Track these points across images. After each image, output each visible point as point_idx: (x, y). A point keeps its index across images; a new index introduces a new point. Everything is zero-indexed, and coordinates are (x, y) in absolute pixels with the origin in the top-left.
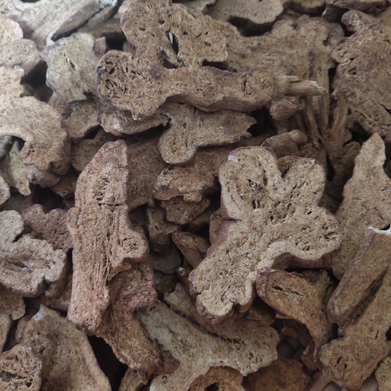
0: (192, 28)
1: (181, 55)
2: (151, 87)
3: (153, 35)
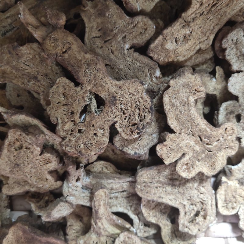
0: (65, 113)
1: (87, 102)
2: (123, 95)
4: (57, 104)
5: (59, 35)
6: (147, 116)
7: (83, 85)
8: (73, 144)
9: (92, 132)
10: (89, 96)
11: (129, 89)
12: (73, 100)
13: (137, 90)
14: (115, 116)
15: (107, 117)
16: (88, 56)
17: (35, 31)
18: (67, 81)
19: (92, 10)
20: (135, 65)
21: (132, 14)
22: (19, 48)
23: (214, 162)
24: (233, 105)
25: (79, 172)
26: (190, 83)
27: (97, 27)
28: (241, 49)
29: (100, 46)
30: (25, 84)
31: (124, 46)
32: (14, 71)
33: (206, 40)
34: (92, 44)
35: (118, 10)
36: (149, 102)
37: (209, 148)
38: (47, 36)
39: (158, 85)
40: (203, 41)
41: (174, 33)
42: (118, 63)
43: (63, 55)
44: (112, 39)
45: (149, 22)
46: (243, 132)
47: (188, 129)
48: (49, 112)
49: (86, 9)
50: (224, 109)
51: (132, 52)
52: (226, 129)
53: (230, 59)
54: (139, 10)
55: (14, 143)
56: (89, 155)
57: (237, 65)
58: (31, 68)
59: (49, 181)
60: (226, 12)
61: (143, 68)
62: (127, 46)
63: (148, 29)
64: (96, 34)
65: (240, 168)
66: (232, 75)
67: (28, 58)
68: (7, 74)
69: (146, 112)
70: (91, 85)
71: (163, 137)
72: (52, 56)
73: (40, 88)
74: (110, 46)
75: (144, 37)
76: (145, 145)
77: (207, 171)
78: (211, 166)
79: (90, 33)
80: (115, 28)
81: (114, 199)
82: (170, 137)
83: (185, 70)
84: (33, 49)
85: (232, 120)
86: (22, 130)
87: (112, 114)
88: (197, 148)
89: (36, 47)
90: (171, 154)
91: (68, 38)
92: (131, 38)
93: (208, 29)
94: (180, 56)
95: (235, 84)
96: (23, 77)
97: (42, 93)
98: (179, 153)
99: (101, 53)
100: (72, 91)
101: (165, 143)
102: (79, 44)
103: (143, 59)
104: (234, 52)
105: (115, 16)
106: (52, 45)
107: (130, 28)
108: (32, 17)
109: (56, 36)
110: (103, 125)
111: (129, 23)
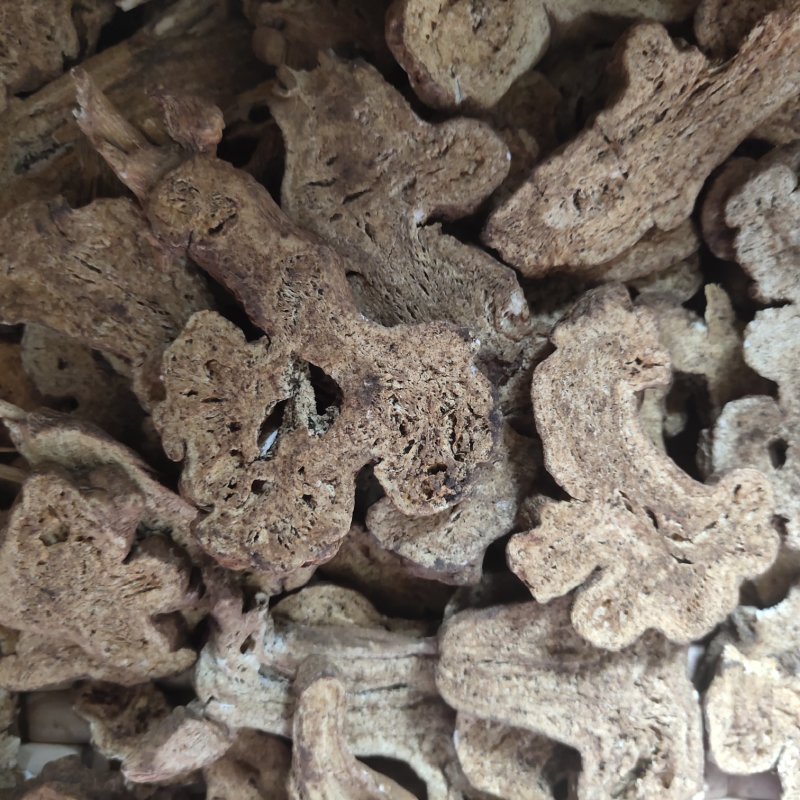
1: (285, 392)
2: (401, 372)
4: (184, 397)
6: (479, 443)
7: (274, 339)
8: (235, 528)
9: (298, 492)
10: (290, 372)
11: (421, 354)
12: (239, 385)
14: (373, 440)
15: (350, 444)
16: (291, 244)
17: (124, 163)
18: (222, 323)
19: (309, 97)
20: (442, 275)
21: (436, 112)
22: (71, 212)
23: (697, 597)
24: (760, 410)
25: (251, 622)
26: (619, 337)
27: (324, 152)
28: (788, 231)
29: (330, 213)
31: (408, 215)
32: (49, 287)
33: (675, 198)
34: (306, 207)
35: (392, 101)
36: (486, 397)
37: (681, 551)
38: (161, 177)
39: (517, 341)
40: (663, 202)
41: (572, 177)
42: (388, 267)
43: (212, 239)
44: (370, 190)
45: (490, 138)
46: (792, 498)
47: (613, 486)
48: (160, 423)
49: (289, 94)
50: (730, 423)
51: (436, 233)
52: (738, 488)
53: (751, 263)
54: (458, 100)
55: (41, 521)
56: (286, 566)
57: (775, 280)
58: (105, 277)
59: (150, 647)
60: (738, 111)
61: (470, 287)
62: (419, 215)
63: (488, 160)
64: (319, 173)
65: (785, 618)
66: (759, 313)
67: (97, 247)
68: (28, 294)
69: (475, 430)
70: (300, 339)
71: (531, 512)
72: (176, 243)
73: (134, 343)
74: (365, 212)
75: (473, 185)
76: (470, 535)
77: (674, 627)
78: (689, 610)
79: (301, 171)
80: (380, 158)
81: (365, 710)
82: (552, 510)
83: (605, 296)
84: (114, 217)
85: (758, 458)
86: (68, 480)
87: (365, 433)
88: (643, 550)
89: (124, 210)
90: (555, 567)
91: (228, 186)
92: (432, 189)
93: (682, 164)
94: (590, 248)
95: (767, 342)
96: (79, 308)
97: (139, 360)
98: (582, 567)
99: (333, 235)
100: (237, 354)
101: (537, 532)
102: (262, 204)
103: (470, 257)
104: (765, 240)
105: (381, 119)
106: (174, 206)
107: (429, 157)
108: (114, 117)
109: (191, 178)
110: (334, 468)
111: (427, 141)
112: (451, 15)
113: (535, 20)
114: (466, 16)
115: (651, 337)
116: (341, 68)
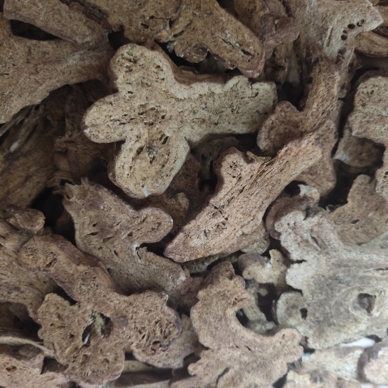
0: (62, 337)
1: (90, 322)
2: (136, 312)
3: (101, 350)
4: (49, 326)
5: (38, 244)
6: (173, 332)
7: (81, 304)
8: (79, 372)
9: (101, 358)
10: (91, 314)
11: (143, 305)
12: (71, 320)
13: (155, 304)
14: (128, 337)
15: (119, 340)
16: (81, 268)
17: (4, 243)
18: (59, 299)
19: (80, 201)
20: (150, 268)
21: (139, 204)
23: (270, 371)
24: (295, 298)
26: (226, 292)
27: (91, 222)
28: (303, 234)
29: (98, 246)
30: (5, 297)
31: (131, 247)
33: (252, 220)
34: (87, 245)
35: (116, 202)
36: (173, 316)
38: (21, 246)
40: (247, 223)
41: (201, 226)
42: (126, 267)
43: (48, 269)
44: (113, 237)
45: (163, 214)
49: (71, 200)
50: (283, 302)
51: (145, 251)
52: (284, 335)
53: (287, 247)
54: (146, 196)
57: (297, 253)
58: (8, 277)
60: (280, 179)
61: (162, 272)
62: (136, 246)
63: (163, 223)
64: (90, 230)
65: (313, 360)
66: (291, 265)
67: (2, 266)
69: (171, 327)
70: (92, 304)
73: (26, 300)
74: (112, 246)
75: (157, 233)
78: (267, 375)
79: (82, 231)
80: (115, 224)
82: (204, 353)
83: (220, 274)
84: (7, 254)
85: (295, 315)
87: (124, 335)
88: (245, 358)
90: (209, 371)
91: (50, 248)
92: (140, 236)
93: (254, 206)
94: (214, 249)
95: (295, 276)
97: (30, 306)
98: (220, 369)
99: (100, 255)
100: (67, 310)
101: (199, 362)
102: (67, 253)
103: (160, 261)
104: (292, 238)
105: (113, 209)
106: (29, 258)
107: (136, 223)
109: (34, 246)
110: (114, 348)
111: (135, 217)
112: (138, 161)
113: (181, 146)
114: (145, 158)
115: (241, 289)
116: (92, 188)
